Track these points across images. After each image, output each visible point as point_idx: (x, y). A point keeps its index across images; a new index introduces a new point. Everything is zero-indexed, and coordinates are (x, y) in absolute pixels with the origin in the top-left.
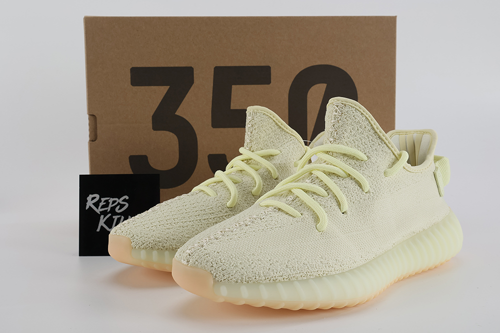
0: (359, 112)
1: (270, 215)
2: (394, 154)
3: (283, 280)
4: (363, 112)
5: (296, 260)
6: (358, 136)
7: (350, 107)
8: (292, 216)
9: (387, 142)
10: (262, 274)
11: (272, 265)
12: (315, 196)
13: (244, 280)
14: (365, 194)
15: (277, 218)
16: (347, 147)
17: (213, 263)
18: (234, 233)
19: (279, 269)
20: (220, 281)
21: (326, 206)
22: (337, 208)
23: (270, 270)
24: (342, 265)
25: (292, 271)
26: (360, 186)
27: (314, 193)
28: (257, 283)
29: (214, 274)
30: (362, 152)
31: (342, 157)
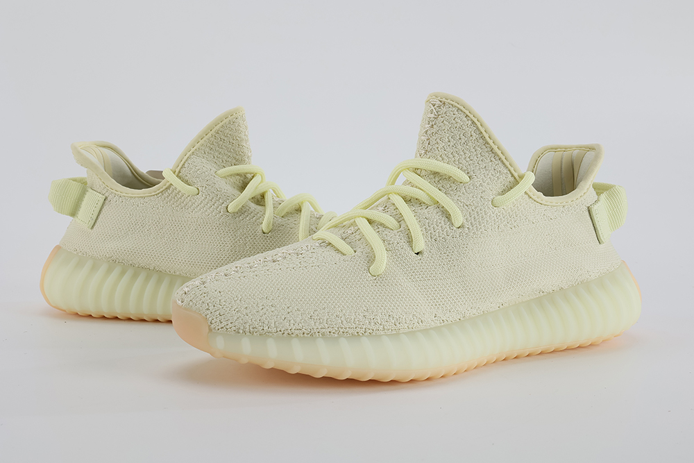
0: (462, 114)
1: (313, 251)
2: (512, 175)
3: (302, 335)
4: (469, 114)
5: (327, 310)
6: (459, 147)
7: (451, 106)
8: (342, 253)
9: (503, 158)
10: (273, 325)
11: (290, 314)
12: (381, 229)
13: (247, 330)
14: (455, 228)
15: (319, 255)
16: (441, 164)
17: (210, 304)
18: (253, 269)
19: (298, 320)
20: (217, 329)
21: (391, 242)
22: (406, 246)
23: (286, 321)
24: (397, 324)
25: (317, 324)
26: (448, 217)
27: (382, 224)
28: (265, 335)
29: (210, 319)
30: (464, 171)
31: (432, 176)
